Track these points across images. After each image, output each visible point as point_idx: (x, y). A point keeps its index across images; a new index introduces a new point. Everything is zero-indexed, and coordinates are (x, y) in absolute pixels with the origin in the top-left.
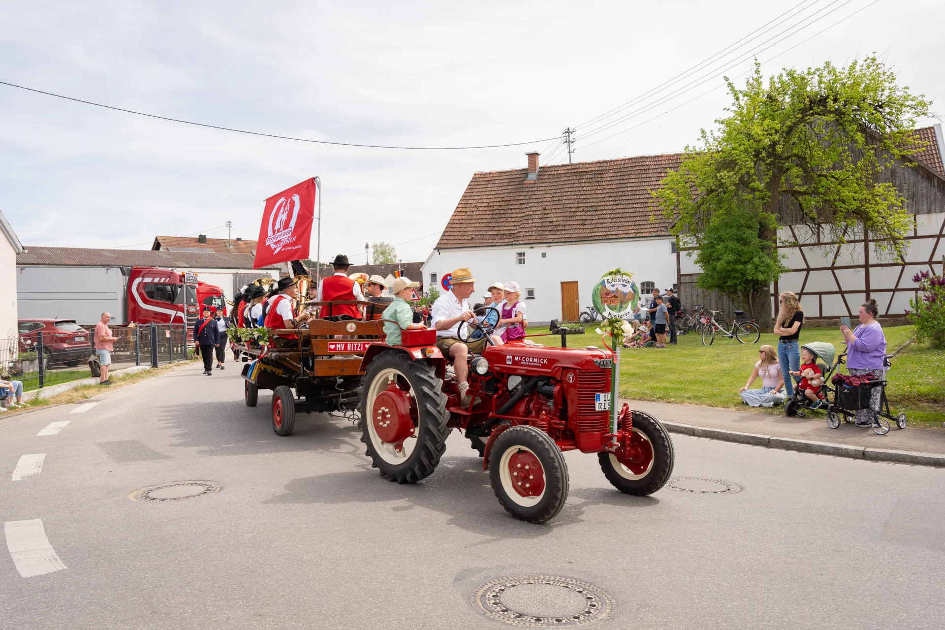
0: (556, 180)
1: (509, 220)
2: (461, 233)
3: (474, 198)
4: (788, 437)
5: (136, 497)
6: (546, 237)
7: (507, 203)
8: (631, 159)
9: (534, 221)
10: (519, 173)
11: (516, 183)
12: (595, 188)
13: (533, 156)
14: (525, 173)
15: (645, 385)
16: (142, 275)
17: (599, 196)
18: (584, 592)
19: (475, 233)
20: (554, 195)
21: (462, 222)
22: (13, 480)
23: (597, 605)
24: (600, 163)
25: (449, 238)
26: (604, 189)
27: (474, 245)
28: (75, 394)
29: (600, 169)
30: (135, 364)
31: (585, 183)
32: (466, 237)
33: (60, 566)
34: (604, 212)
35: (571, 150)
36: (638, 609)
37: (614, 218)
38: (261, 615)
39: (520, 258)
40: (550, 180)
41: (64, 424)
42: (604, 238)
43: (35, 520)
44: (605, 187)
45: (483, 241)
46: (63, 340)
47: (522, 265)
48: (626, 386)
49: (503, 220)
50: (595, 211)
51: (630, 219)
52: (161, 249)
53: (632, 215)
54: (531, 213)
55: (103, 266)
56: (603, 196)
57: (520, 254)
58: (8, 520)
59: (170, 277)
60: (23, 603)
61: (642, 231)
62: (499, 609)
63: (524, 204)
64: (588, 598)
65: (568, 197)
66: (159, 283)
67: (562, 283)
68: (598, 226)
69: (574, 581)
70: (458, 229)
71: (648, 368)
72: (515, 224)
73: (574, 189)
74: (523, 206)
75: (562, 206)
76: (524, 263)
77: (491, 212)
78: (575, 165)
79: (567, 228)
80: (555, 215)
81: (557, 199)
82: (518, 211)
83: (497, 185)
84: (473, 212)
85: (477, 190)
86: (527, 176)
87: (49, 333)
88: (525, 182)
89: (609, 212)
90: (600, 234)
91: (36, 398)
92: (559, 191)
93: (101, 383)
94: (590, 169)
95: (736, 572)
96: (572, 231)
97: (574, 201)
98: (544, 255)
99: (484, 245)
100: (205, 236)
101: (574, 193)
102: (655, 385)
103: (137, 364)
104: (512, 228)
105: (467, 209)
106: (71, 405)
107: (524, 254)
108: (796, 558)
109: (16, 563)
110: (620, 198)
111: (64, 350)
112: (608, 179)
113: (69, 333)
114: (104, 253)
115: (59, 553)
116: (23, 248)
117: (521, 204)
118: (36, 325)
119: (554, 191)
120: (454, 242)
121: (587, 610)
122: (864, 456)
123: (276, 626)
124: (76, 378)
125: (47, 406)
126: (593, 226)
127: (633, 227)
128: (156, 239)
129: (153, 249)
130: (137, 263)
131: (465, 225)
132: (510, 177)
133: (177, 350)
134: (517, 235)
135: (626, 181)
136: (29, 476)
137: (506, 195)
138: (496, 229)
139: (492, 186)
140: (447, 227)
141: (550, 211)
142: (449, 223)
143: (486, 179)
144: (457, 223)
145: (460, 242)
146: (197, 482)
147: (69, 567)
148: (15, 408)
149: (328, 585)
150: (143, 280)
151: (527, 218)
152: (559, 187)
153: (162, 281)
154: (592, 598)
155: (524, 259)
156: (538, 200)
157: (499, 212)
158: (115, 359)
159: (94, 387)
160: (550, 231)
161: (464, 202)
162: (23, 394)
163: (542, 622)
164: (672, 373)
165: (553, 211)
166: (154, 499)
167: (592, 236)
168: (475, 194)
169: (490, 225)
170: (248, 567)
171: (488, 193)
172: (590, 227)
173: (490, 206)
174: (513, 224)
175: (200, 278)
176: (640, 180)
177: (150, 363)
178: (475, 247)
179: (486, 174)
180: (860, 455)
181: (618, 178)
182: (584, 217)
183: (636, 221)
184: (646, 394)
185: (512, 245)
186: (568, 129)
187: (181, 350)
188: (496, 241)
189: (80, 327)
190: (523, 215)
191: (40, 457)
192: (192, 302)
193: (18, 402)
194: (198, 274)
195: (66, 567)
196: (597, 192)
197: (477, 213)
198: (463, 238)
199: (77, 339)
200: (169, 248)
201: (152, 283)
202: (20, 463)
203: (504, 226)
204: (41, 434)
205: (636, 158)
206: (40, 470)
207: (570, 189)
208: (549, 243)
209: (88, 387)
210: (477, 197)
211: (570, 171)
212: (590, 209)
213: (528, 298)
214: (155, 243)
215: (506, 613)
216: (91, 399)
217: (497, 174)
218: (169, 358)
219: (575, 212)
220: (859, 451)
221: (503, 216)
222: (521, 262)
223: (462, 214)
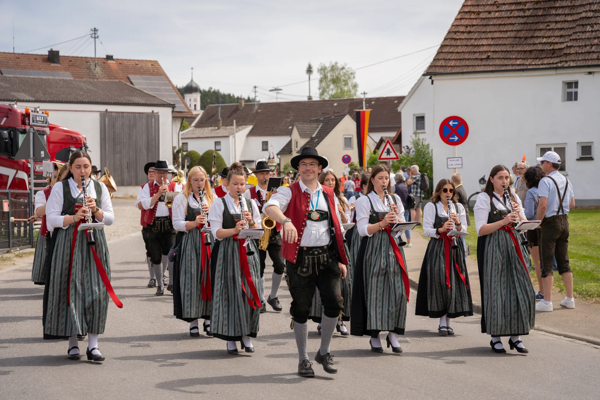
1: (552, 26)
2: (469, 49)
9: (596, 28)
19: (492, 49)
21: (472, 29)
25: (449, 56)
27: (491, 69)
32: (477, 56)
39: (570, 90)
45: (506, 62)
47: (573, 103)
49: (541, 26)
54: (590, 14)
57: (569, 85)
59: (7, 117)
70: (464, 42)
72: (562, 33)
76: (576, 99)
77: (521, 14)
82: (567, 11)
84: (490, 12)
99: (508, 68)
100: (58, 52)
104: (557, 40)
105: (481, 9)
107: (576, 84)
120: (458, 63)
131: (476, 36)
133: (19, 231)
134: (566, 51)
138: (529, 41)
140: (446, 39)
142: (449, 32)
144: (463, 32)
145: (467, 63)
151: (583, 22)
155: (576, 93)
157: (535, 12)
169: (519, 35)
173: (520, 3)
174: (557, 33)
175: (53, 119)
178: (492, 72)
185: (556, 68)
187: (25, 231)
188: (529, 61)
190: (576, 17)
192: (43, 156)
194: (50, 113)
197: (497, 14)
198: (472, 56)
203: (543, 37)
213: (581, 159)
218: (7, 244)
221: (541, 19)
222: (571, 97)
223: (473, 16)
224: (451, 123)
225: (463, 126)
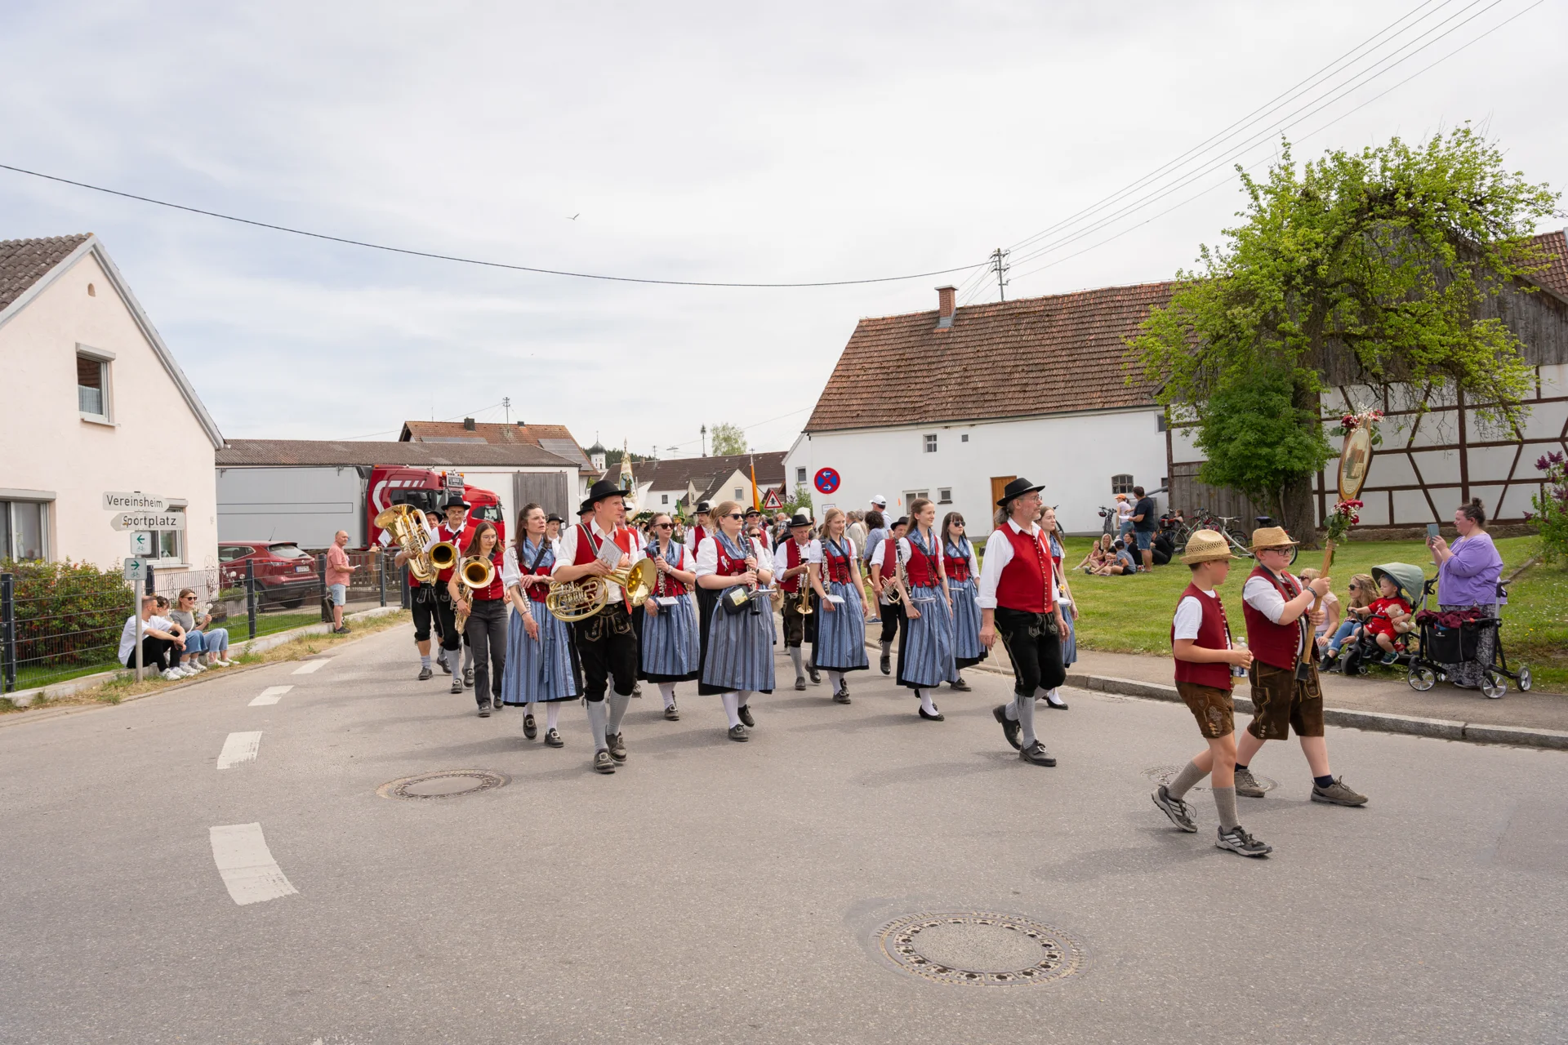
0: (982, 326)
1: (913, 386)
2: (841, 408)
3: (859, 356)
4: (1344, 707)
5: (388, 793)
6: (968, 411)
7: (908, 362)
8: (1095, 292)
9: (950, 388)
10: (927, 317)
11: (921, 332)
12: (1040, 337)
13: (946, 293)
14: (934, 316)
15: (1121, 630)
16: (386, 477)
17: (1046, 348)
18: (1039, 937)
19: (861, 408)
20: (979, 348)
21: (843, 391)
22: (218, 768)
23: (1058, 955)
24: (1046, 299)
25: (824, 415)
26: (1054, 338)
27: (861, 425)
28: (298, 647)
29: (1048, 308)
30: (379, 604)
31: (1025, 329)
32: (848, 414)
33: (288, 889)
34: (1055, 372)
35: (1004, 282)
36: (1121, 962)
37: (1069, 381)
38: (570, 963)
39: (930, 443)
40: (972, 327)
41: (285, 690)
42: (1056, 410)
43: (251, 824)
44: (1056, 335)
45: (874, 419)
46: (280, 571)
47: (933, 453)
48: (1093, 631)
49: (903, 387)
50: (1041, 371)
51: (1094, 382)
52: (413, 440)
53: (1097, 376)
54: (944, 376)
55: (334, 465)
56: (1053, 348)
57: (929, 438)
58: (215, 825)
59: (425, 480)
60: (239, 940)
61: (1114, 399)
62: (913, 960)
63: (934, 363)
64: (1045, 945)
65: (1000, 352)
66: (410, 489)
67: (993, 480)
68: (1045, 393)
69: (1023, 920)
70: (837, 402)
71: (1126, 604)
72: (920, 393)
73: (1009, 339)
74: (933, 367)
75: (990, 364)
76: (935, 450)
77: (885, 377)
78: (1010, 303)
79: (999, 396)
80: (981, 378)
81: (983, 354)
82: (925, 374)
83: (894, 336)
84: (858, 376)
85: (864, 344)
86: (938, 322)
87: (261, 561)
88: (935, 331)
89: (1062, 372)
90: (1049, 405)
91: (246, 653)
92: (986, 342)
93: (335, 631)
94: (1032, 310)
95: (1269, 909)
96: (1007, 402)
97: (1009, 357)
98: (965, 438)
99: (875, 424)
100: (473, 420)
101: (1009, 345)
102: (1137, 630)
103: (382, 605)
104: (916, 399)
105: (850, 373)
106: (293, 663)
107: (935, 437)
108: (1361, 890)
109: (227, 884)
110: (1079, 351)
111: (282, 585)
112: (1060, 323)
113: (289, 560)
114: (335, 446)
115: (285, 870)
116: (225, 443)
117: (929, 363)
118: (242, 550)
119: (979, 343)
120: (832, 421)
121: (1043, 963)
122: (1464, 735)
123: (592, 978)
124: (299, 625)
125: (260, 665)
126: (1039, 393)
127: (1099, 394)
128: (405, 425)
129: (400, 440)
130: (380, 461)
131: (847, 396)
132: (913, 323)
134: (924, 409)
135: (1087, 325)
136: (240, 763)
137: (908, 350)
138: (893, 400)
139: (886, 337)
140: (820, 400)
141: (973, 373)
142: (823, 394)
143: (878, 328)
144: (835, 394)
145: (840, 420)
146: (472, 772)
147: (300, 891)
148: (217, 667)
149: (663, 921)
150: (388, 484)
151: (939, 384)
152: (987, 336)
153: (415, 485)
154: (1050, 946)
155: (935, 445)
156: (955, 357)
157: (897, 375)
158: (352, 597)
159: (324, 637)
160: (974, 402)
161: (845, 362)
162: (229, 647)
163: (978, 978)
164: (1162, 612)
165: (978, 372)
166: (413, 796)
167: (1036, 409)
168: (860, 350)
169: (884, 395)
170: (549, 894)
171: (880, 348)
172: (1034, 394)
173: (884, 368)
174: (917, 393)
175: (468, 481)
176: (1108, 323)
177: (400, 603)
178: (862, 428)
179: (878, 320)
180: (1457, 734)
181: (1075, 321)
182: (1025, 381)
183: (1103, 384)
184: (1124, 644)
185: (918, 424)
186: (999, 250)
188: (894, 418)
189: (303, 553)
190: (932, 379)
191: (255, 737)
193: (222, 658)
194: (465, 475)
195: (297, 892)
196: (1044, 342)
197: (864, 377)
198: (844, 415)
199: (300, 569)
200: (423, 437)
201: (401, 488)
202: (226, 745)
203: (905, 397)
204: (254, 703)
205: (1102, 291)
206: (255, 754)
207: (1003, 340)
208: (973, 420)
209: (317, 637)
210: (863, 355)
211: (1002, 313)
212: (1034, 368)
214: (403, 431)
215: (923, 965)
216: (320, 654)
217: (894, 321)
219: (1010, 373)
220: (1457, 728)
221: (903, 381)
222: (932, 448)
223: (843, 380)
224: (825, 474)
225: (834, 477)
